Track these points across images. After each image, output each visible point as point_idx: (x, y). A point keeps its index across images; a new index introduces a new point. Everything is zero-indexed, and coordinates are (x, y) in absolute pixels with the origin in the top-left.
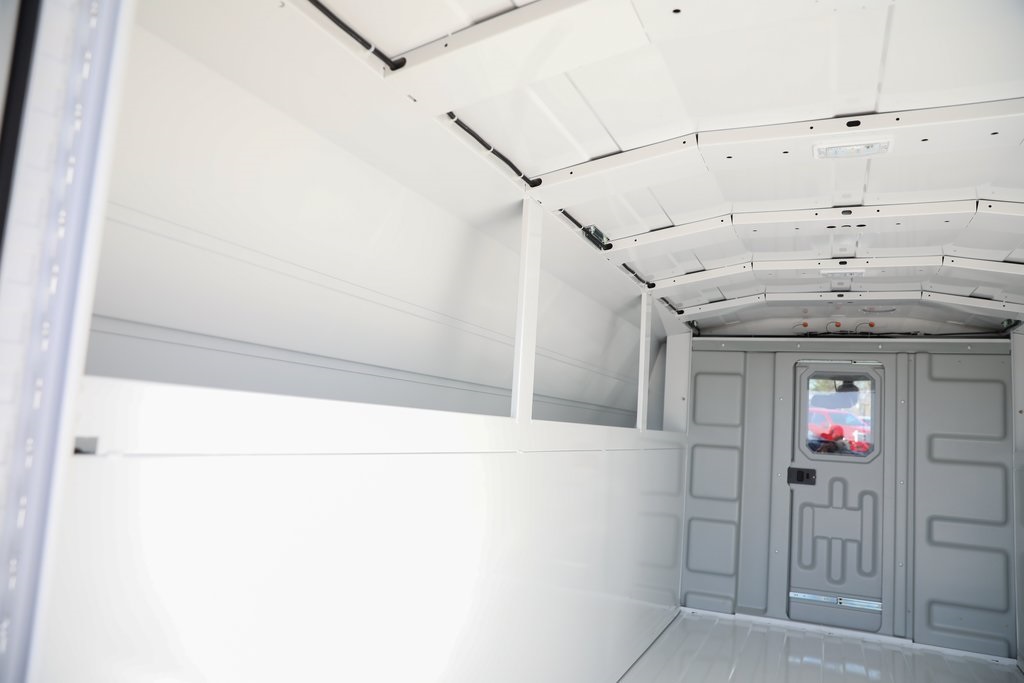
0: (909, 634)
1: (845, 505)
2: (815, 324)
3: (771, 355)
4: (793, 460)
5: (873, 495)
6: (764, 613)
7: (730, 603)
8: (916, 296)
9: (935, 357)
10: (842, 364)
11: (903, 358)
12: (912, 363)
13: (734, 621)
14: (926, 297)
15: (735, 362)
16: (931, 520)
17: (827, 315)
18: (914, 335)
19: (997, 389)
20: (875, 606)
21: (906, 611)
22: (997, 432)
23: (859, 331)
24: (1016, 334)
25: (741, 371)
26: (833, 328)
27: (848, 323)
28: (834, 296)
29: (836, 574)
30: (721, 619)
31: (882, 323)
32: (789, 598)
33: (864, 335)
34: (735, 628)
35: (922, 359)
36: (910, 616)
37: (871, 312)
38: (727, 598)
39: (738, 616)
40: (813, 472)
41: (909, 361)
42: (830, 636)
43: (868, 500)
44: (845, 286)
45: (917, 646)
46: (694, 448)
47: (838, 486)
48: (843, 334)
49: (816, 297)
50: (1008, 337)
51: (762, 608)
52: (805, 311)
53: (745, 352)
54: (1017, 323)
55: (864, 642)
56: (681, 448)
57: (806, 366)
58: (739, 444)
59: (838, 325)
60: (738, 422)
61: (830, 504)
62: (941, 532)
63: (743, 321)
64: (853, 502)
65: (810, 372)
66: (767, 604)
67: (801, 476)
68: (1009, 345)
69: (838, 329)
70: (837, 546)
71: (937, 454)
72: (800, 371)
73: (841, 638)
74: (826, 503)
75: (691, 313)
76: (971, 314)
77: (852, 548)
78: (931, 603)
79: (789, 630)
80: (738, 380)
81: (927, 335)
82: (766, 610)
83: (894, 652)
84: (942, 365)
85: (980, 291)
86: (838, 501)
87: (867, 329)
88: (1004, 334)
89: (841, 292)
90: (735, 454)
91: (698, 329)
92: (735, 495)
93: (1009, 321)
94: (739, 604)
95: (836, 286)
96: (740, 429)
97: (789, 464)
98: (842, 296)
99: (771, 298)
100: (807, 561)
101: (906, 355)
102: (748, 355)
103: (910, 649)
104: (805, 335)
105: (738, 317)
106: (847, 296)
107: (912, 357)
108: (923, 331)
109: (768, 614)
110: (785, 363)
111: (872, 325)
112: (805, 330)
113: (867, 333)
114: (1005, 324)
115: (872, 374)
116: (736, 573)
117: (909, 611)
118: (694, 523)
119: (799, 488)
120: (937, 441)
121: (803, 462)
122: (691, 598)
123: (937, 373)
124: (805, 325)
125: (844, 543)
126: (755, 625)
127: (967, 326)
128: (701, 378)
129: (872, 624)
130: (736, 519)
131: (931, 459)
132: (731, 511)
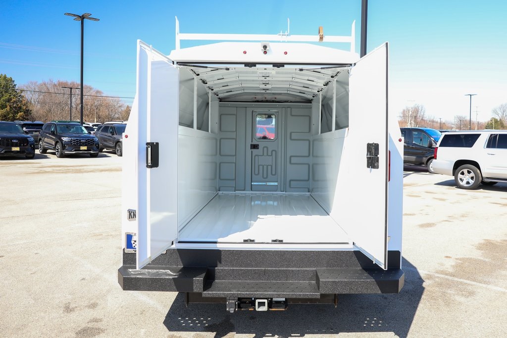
0: (285, 190)
1: (267, 155)
2: (258, 98)
3: (245, 108)
4: (252, 142)
5: (276, 151)
6: (244, 190)
7: (234, 188)
8: (286, 92)
9: (293, 109)
10: (266, 111)
11: (284, 109)
12: (286, 111)
13: (235, 194)
14: (288, 92)
15: (233, 111)
16: (291, 157)
17: (262, 95)
18: (288, 102)
19: (308, 118)
20: (276, 184)
22: (308, 131)
23: (272, 100)
24: (313, 103)
25: (236, 114)
26: (264, 99)
27: (269, 97)
28: (264, 91)
29: (265, 176)
30: (231, 194)
31: (279, 98)
32: (251, 185)
33: (273, 102)
34: (236, 196)
35: (289, 109)
37: (275, 95)
39: (236, 192)
40: (258, 145)
42: (264, 194)
43: (274, 153)
44: (267, 83)
45: (287, 193)
46: (221, 139)
47: (265, 149)
48: (267, 101)
49: (258, 91)
50: (311, 103)
52: (255, 94)
53: (237, 107)
54: (312, 100)
55: (273, 194)
56: (216, 140)
57: (256, 112)
58: (235, 137)
60: (235, 130)
61: (263, 155)
62: (294, 160)
63: (235, 97)
64: (270, 153)
65: (257, 114)
66: (245, 187)
67: (254, 147)
68: (311, 106)
70: (265, 167)
72: (254, 113)
73: (266, 194)
74: (262, 154)
75: (221, 95)
77: (269, 168)
78: (290, 181)
79: (252, 194)
80: (235, 116)
81: (291, 102)
83: (281, 196)
84: (295, 112)
86: (265, 154)
90: (234, 140)
91: (221, 100)
92: (234, 154)
94: (236, 189)
96: (235, 133)
97: (251, 143)
98: (266, 91)
99: (246, 91)
100: (257, 173)
103: (285, 194)
104: (255, 102)
105: (234, 95)
107: (286, 109)
108: (290, 100)
110: (249, 111)
111: (275, 98)
112: (255, 100)
115: (275, 114)
116: (235, 179)
117: (285, 184)
118: (221, 164)
119: (254, 150)
120: (293, 134)
121: (255, 143)
122: (221, 188)
123: (293, 114)
124: (255, 98)
125: (267, 166)
126: (241, 194)
128: (222, 116)
129: (275, 189)
130: (235, 161)
131: (291, 139)
132: (233, 159)
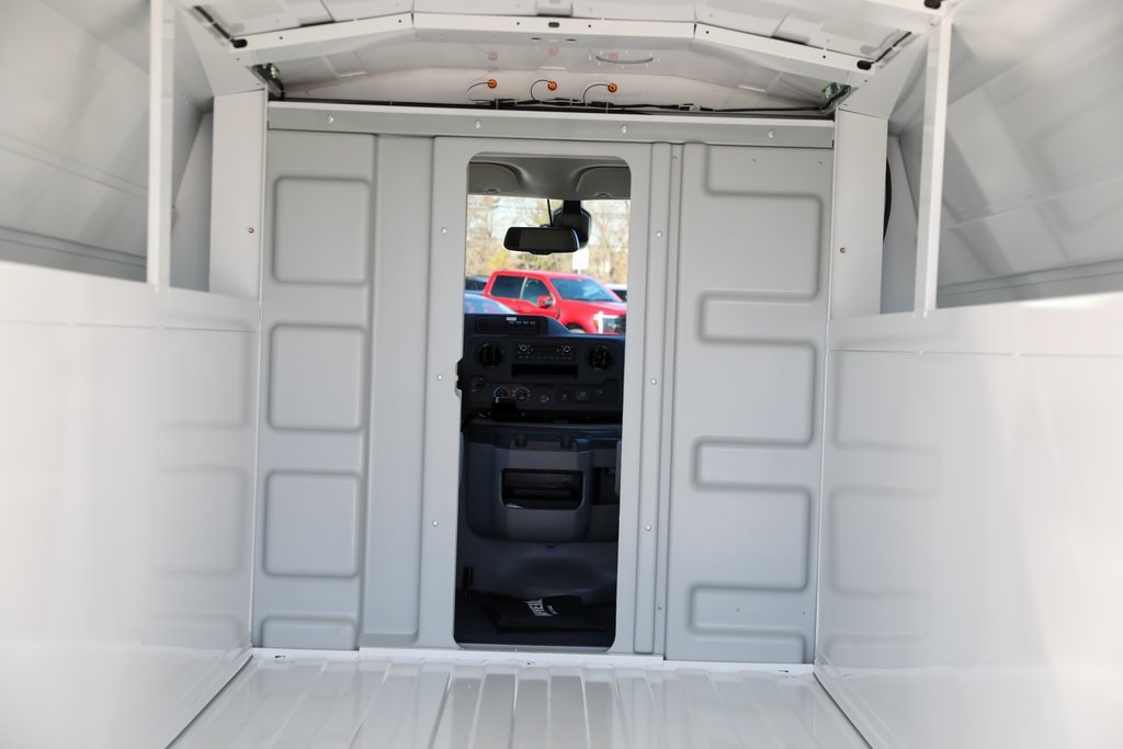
0: (659, 648)
2: (512, 83)
3: (427, 142)
6: (412, 640)
7: (349, 630)
8: (684, 32)
9: (716, 152)
11: (662, 152)
12: (677, 163)
13: (358, 662)
14: (701, 35)
15: (354, 155)
16: (698, 445)
17: (533, 65)
18: (684, 110)
19: (810, 207)
21: (656, 608)
22: (806, 288)
23: (589, 100)
24: (845, 113)
25: (369, 175)
26: (543, 94)
27: (570, 83)
28: (541, 26)
30: (331, 663)
31: (632, 85)
33: (598, 107)
34: (359, 678)
35: (694, 154)
36: (660, 614)
37: (612, 62)
38: (343, 620)
39: (365, 652)
41: (672, 157)
42: (530, 668)
44: (562, 6)
45: (670, 665)
46: (274, 329)
48: (561, 105)
49: (508, 25)
50: (831, 117)
51: (410, 632)
52: (493, 57)
53: (375, 135)
54: (845, 91)
56: (247, 331)
58: (363, 320)
59: (553, 86)
60: (361, 275)
62: (716, 465)
63: (370, 73)
66: (418, 623)
68: (831, 131)
69: (551, 95)
71: (712, 329)
75: (262, 45)
76: (777, 72)
78: (694, 589)
79: (458, 667)
80: (362, 192)
81: (705, 111)
82: (416, 635)
83: (634, 681)
84: (730, 168)
85: (789, 28)
87: (602, 95)
88: (828, 112)
89: (555, 17)
90: (357, 340)
91: (279, 85)
92: (356, 421)
93: (834, 86)
94: (367, 630)
95: (547, 6)
96: (365, 291)
98: (556, 25)
99: (424, 22)
101: (668, 146)
102: (381, 141)
103: (660, 673)
104: (492, 105)
105: (363, 63)
106: (567, 27)
107: (677, 150)
108: (699, 103)
109: (419, 642)
111: (612, 89)
112: (491, 95)
113: (603, 105)
114: (828, 93)
116: (360, 572)
117: (660, 607)
118: (276, 482)
120: (712, 304)
122: (271, 628)
123: (717, 182)
124: (492, 85)
126: (394, 665)
127: (771, 96)
128: (284, 187)
130: (359, 468)
131: (702, 336)
132: (348, 453)
